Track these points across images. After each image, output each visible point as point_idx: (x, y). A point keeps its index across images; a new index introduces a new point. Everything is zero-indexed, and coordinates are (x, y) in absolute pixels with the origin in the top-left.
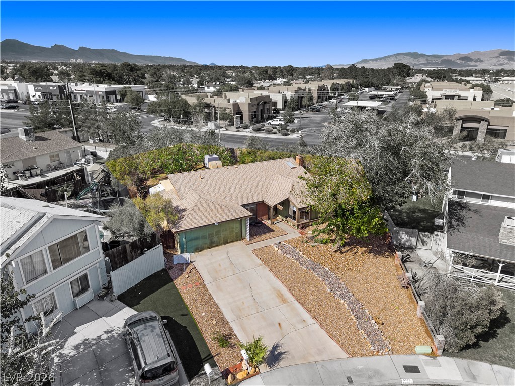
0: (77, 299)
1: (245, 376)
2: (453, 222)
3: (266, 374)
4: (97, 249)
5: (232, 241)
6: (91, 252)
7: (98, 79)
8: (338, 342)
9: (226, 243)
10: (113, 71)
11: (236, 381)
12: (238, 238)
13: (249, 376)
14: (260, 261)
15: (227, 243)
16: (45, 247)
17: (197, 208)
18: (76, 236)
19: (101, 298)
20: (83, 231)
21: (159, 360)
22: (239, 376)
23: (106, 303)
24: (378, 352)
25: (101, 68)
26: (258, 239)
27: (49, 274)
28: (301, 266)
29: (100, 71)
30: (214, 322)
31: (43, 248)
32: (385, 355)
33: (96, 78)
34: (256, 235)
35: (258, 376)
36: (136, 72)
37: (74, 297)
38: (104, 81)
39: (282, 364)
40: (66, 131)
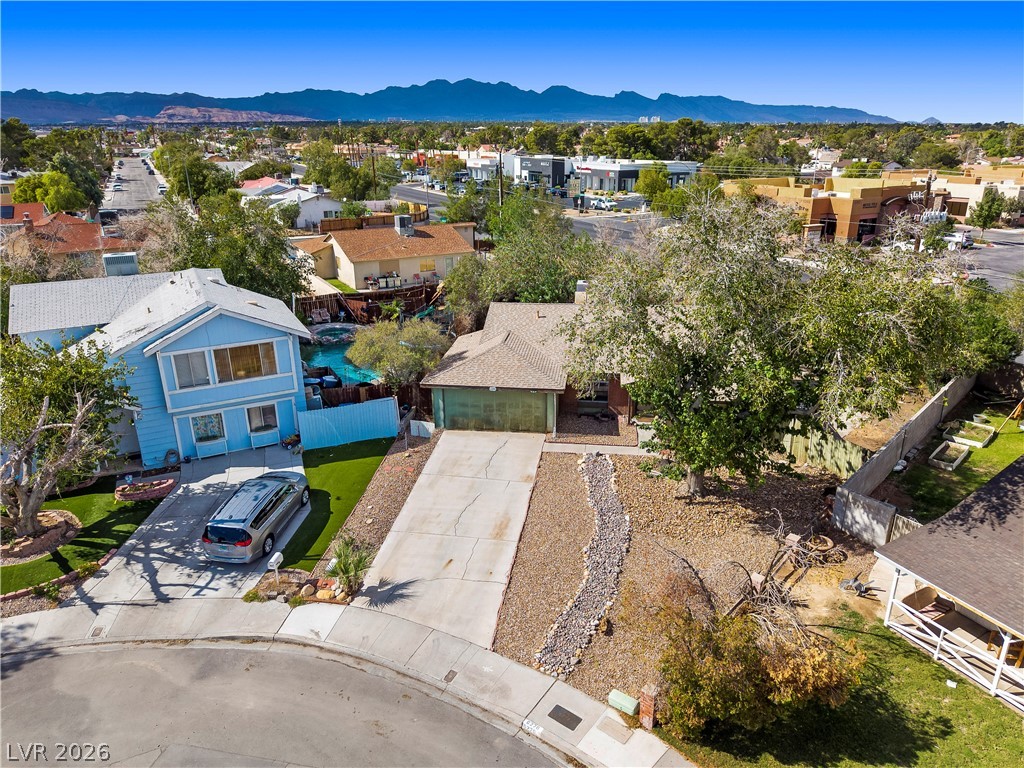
0: (253, 434)
1: (327, 597)
2: (976, 507)
3: (354, 610)
4: (290, 374)
5: (528, 431)
6: (278, 376)
7: (626, 149)
8: (501, 621)
9: (516, 429)
10: (656, 135)
11: (311, 598)
12: (540, 428)
13: (332, 600)
14: (533, 471)
15: (518, 431)
16: (208, 348)
17: (483, 358)
18: (256, 346)
19: (285, 445)
20: (268, 344)
21: (231, 520)
22: (321, 594)
23: (286, 454)
24: (541, 665)
25: (635, 130)
26: (573, 440)
27: (212, 386)
28: (588, 499)
29: (634, 134)
30: (369, 521)
31: (205, 349)
32: (549, 675)
33: (623, 147)
34: (579, 432)
35: (344, 607)
36: (701, 138)
37: (251, 431)
38: (636, 152)
39: (389, 608)
40: (466, 228)
